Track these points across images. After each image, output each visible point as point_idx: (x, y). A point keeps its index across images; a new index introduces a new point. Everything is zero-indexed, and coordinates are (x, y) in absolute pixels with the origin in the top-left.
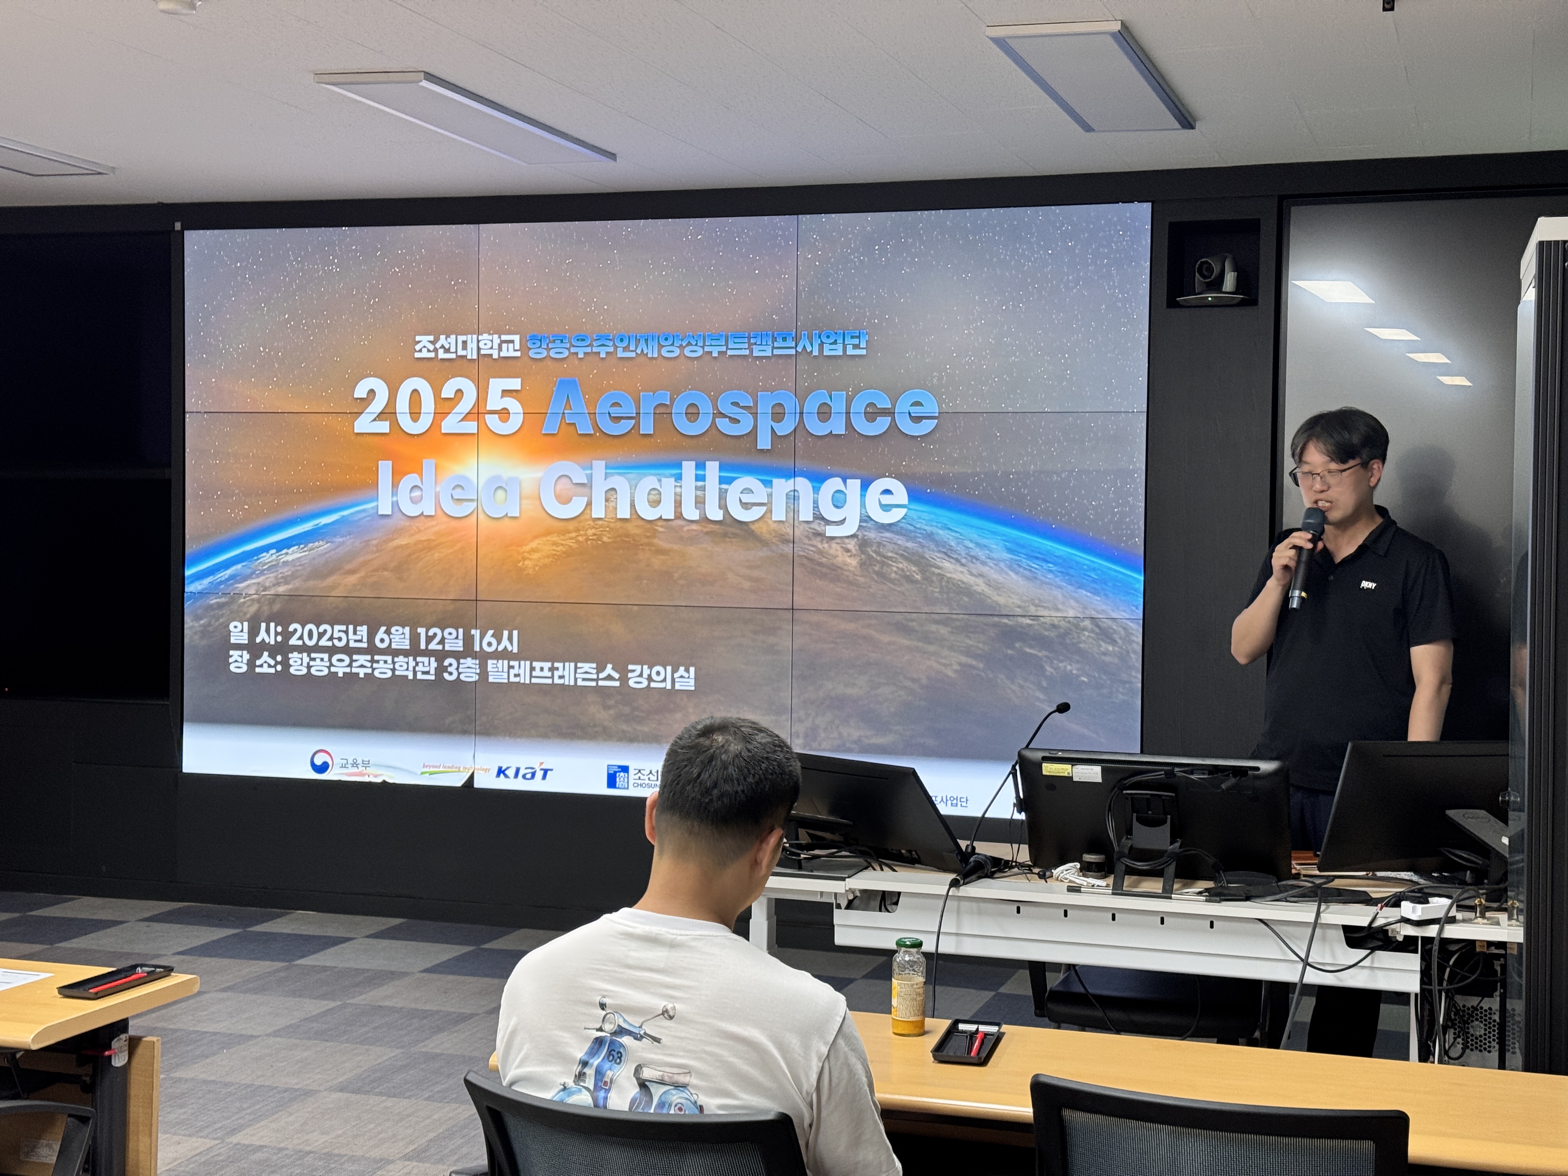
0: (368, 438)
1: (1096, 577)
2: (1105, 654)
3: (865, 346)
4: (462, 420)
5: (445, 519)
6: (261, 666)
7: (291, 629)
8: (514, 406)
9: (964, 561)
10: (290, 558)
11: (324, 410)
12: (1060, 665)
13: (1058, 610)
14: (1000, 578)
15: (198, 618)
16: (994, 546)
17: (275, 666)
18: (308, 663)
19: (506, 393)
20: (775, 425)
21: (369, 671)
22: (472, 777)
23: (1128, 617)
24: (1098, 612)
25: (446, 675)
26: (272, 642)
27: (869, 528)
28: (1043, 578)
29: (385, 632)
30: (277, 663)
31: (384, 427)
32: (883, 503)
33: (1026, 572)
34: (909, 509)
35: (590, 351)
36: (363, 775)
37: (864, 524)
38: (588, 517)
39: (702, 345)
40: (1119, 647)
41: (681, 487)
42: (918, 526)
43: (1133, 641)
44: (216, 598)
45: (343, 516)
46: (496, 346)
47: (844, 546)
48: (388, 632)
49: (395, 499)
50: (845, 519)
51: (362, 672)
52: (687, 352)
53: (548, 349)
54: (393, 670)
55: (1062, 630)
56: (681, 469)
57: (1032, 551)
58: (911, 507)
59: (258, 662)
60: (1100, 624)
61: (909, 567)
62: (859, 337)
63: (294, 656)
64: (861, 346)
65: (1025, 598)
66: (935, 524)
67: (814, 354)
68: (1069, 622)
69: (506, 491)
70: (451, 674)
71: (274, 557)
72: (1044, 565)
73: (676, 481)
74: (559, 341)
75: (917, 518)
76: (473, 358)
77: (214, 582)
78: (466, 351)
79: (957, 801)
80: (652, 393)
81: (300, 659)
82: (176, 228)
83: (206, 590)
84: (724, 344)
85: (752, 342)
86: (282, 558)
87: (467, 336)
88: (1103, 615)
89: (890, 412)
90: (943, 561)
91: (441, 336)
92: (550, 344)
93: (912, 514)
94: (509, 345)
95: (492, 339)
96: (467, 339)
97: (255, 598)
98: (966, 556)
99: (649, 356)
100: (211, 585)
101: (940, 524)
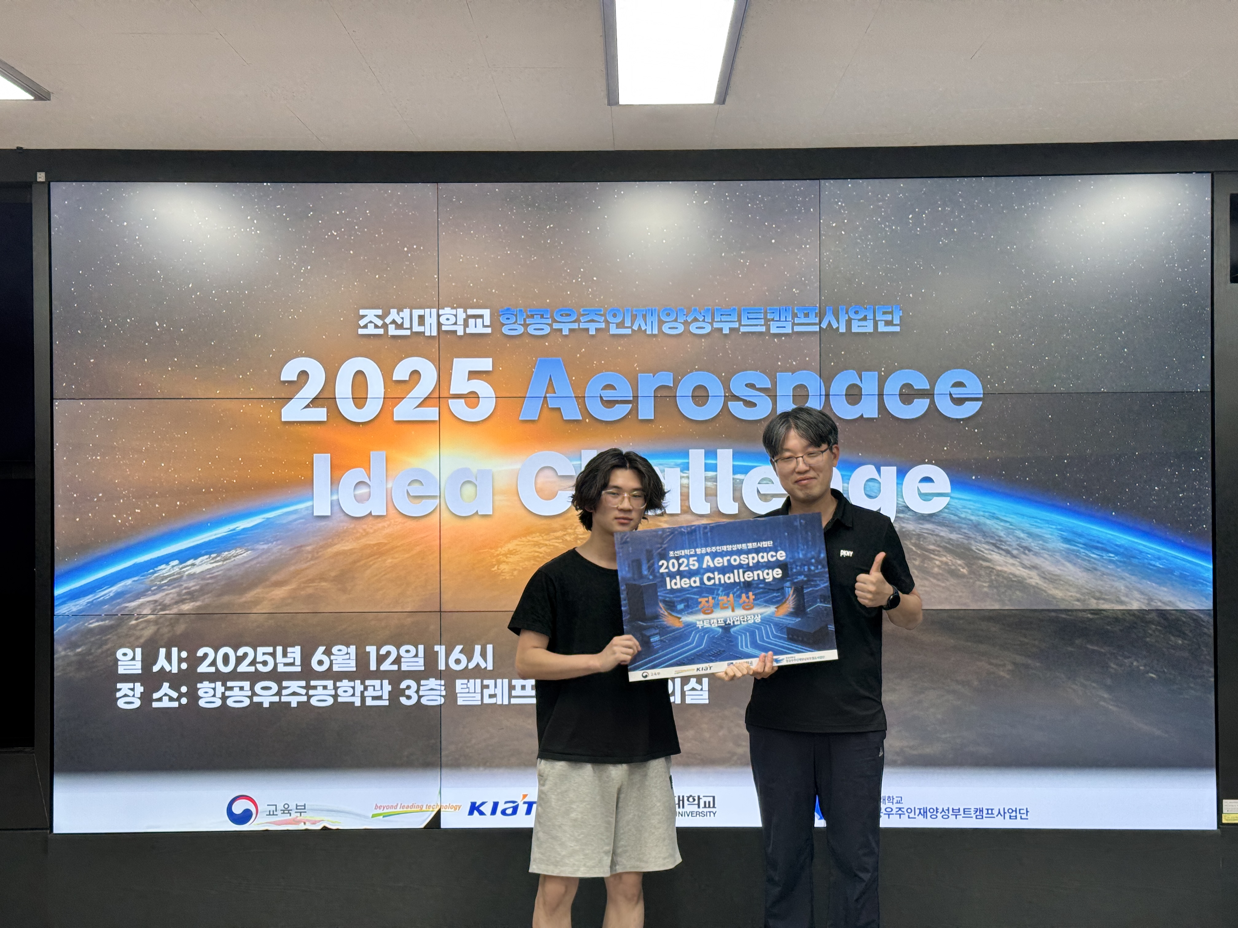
0: (298, 428)
1: (1161, 566)
2: (1174, 648)
3: (898, 323)
4: (419, 406)
5: (400, 519)
6: (160, 700)
7: (200, 653)
8: (483, 388)
9: (1015, 552)
10: (197, 570)
11: (241, 395)
12: (1126, 661)
13: (1121, 602)
14: (1056, 569)
15: (73, 645)
16: (1049, 536)
17: (178, 699)
18: (223, 694)
19: (473, 374)
21: (304, 699)
22: (438, 815)
23: (1197, 608)
24: (1164, 603)
25: (403, 700)
26: (175, 670)
27: (908, 519)
28: (1103, 569)
29: (324, 653)
30: (181, 695)
31: (320, 414)
32: (922, 492)
33: (1085, 563)
34: (951, 497)
35: (577, 327)
36: (297, 822)
37: (901, 515)
39: (710, 321)
40: (1189, 640)
41: (688, 477)
42: (963, 516)
43: (1205, 634)
44: (97, 621)
45: (268, 519)
46: (461, 322)
48: (328, 653)
49: (335, 497)
51: (294, 701)
52: (693, 329)
53: (526, 325)
54: (336, 696)
55: (1126, 624)
56: (688, 459)
57: (1091, 540)
58: (953, 495)
59: (156, 696)
60: (1168, 616)
61: (954, 560)
62: (891, 313)
63: (204, 688)
64: (894, 323)
65: (1085, 591)
66: (982, 513)
67: (841, 331)
68: (1134, 615)
69: (476, 486)
70: (409, 697)
71: (176, 569)
72: (1105, 555)
73: (681, 471)
74: (539, 316)
75: (960, 507)
76: (432, 335)
77: (95, 601)
78: (423, 327)
79: (1016, 813)
80: (652, 374)
81: (212, 688)
82: (39, 180)
83: (81, 612)
84: (736, 320)
85: (768, 317)
86: (187, 570)
87: (423, 310)
88: (1170, 606)
89: (928, 394)
90: (992, 553)
91: (391, 310)
92: (527, 320)
93: (956, 503)
94: (478, 320)
95: (455, 313)
96: (423, 314)
97: (151, 618)
98: (1018, 547)
99: (647, 333)
100: (91, 605)
101: (987, 514)
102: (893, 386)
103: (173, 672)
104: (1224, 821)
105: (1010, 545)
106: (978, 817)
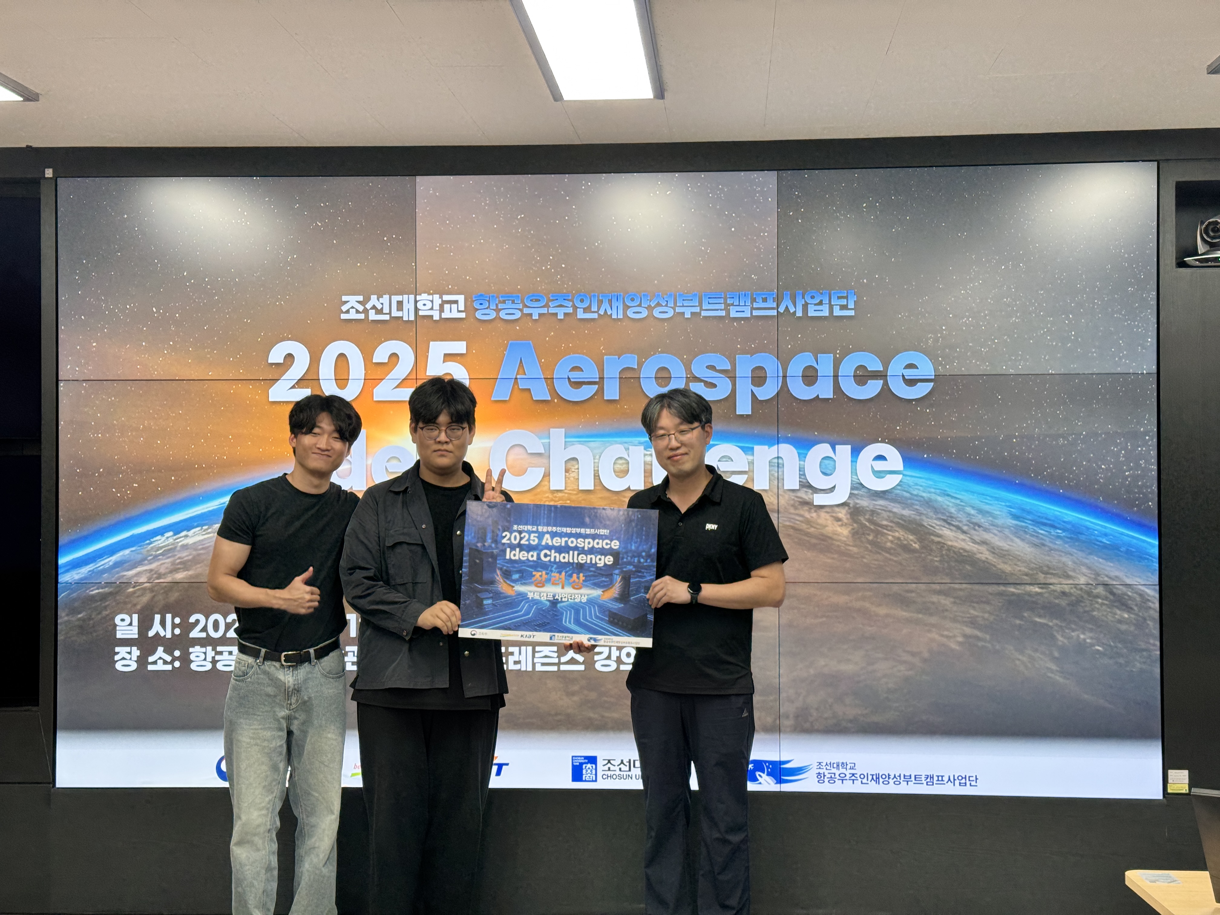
0: (284, 407)
1: (1108, 542)
2: (1120, 622)
3: (853, 307)
4: (397, 387)
6: (155, 663)
7: (192, 619)
8: (457, 370)
9: (965, 528)
10: (190, 541)
11: (231, 377)
12: (1073, 634)
13: (1068, 577)
14: (1005, 545)
15: (74, 611)
16: (998, 513)
17: (172, 662)
18: (213, 658)
19: (448, 357)
20: (756, 390)
23: (1143, 583)
24: (1110, 578)
26: (169, 635)
27: (862, 496)
28: (1051, 545)
30: (174, 659)
32: (876, 469)
33: (1033, 539)
34: (904, 475)
35: (546, 312)
37: (856, 492)
38: (546, 488)
39: (673, 306)
40: (1135, 614)
42: (915, 493)
43: (1150, 608)
44: (98, 589)
46: (436, 307)
47: (834, 515)
50: (835, 486)
52: (656, 313)
53: (498, 310)
55: (1073, 598)
57: (1039, 517)
58: (906, 473)
59: (151, 659)
60: (1115, 590)
61: (906, 536)
62: (846, 298)
63: (196, 652)
64: (849, 307)
65: (1033, 565)
66: (933, 490)
67: (797, 315)
68: (1081, 589)
71: (171, 540)
72: (1053, 531)
73: (645, 449)
74: (511, 301)
75: (913, 484)
76: (410, 319)
77: (95, 570)
78: (401, 312)
79: (966, 780)
80: (617, 357)
81: (204, 653)
82: (47, 176)
83: (83, 580)
84: (697, 305)
85: (728, 302)
86: (181, 541)
87: (401, 296)
88: (1116, 581)
89: (881, 375)
90: (944, 529)
91: (372, 296)
92: (499, 305)
93: (908, 480)
94: (453, 305)
95: (431, 299)
96: (401, 300)
97: (146, 587)
98: (968, 523)
99: (613, 317)
100: (92, 574)
101: (938, 491)
102: (848, 368)
103: (167, 637)
104: (1169, 791)
105: (960, 521)
106: (929, 783)
